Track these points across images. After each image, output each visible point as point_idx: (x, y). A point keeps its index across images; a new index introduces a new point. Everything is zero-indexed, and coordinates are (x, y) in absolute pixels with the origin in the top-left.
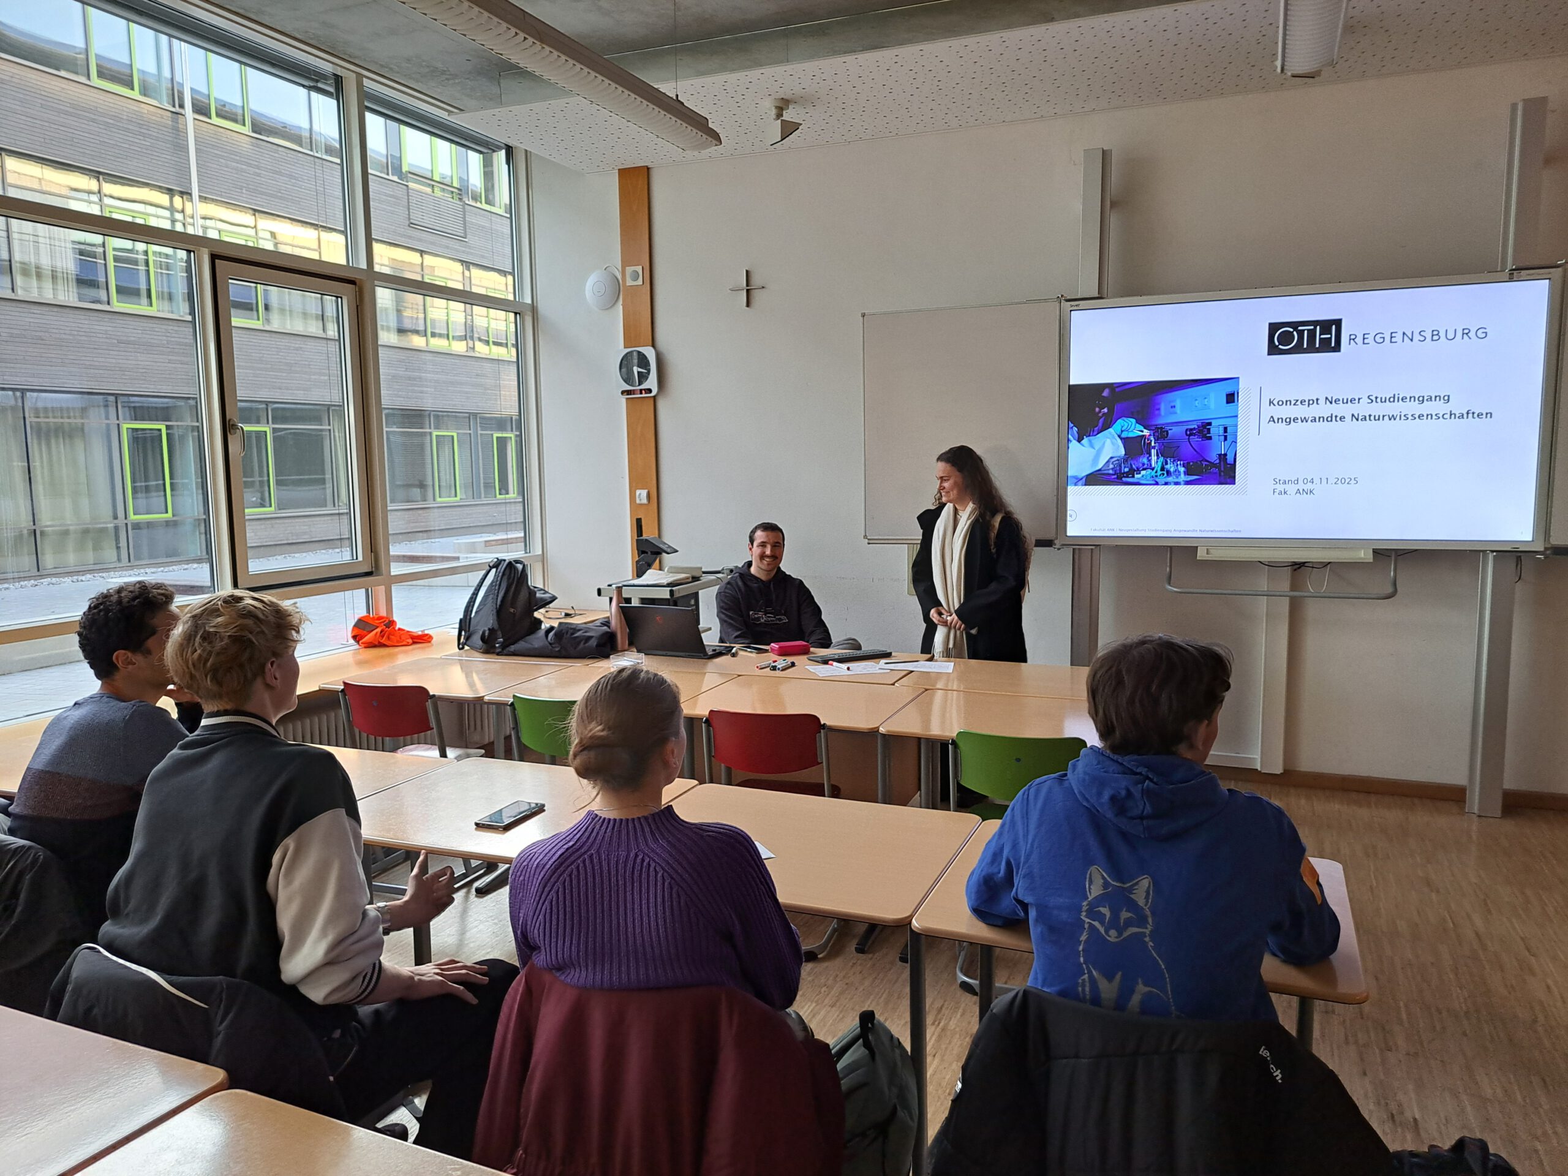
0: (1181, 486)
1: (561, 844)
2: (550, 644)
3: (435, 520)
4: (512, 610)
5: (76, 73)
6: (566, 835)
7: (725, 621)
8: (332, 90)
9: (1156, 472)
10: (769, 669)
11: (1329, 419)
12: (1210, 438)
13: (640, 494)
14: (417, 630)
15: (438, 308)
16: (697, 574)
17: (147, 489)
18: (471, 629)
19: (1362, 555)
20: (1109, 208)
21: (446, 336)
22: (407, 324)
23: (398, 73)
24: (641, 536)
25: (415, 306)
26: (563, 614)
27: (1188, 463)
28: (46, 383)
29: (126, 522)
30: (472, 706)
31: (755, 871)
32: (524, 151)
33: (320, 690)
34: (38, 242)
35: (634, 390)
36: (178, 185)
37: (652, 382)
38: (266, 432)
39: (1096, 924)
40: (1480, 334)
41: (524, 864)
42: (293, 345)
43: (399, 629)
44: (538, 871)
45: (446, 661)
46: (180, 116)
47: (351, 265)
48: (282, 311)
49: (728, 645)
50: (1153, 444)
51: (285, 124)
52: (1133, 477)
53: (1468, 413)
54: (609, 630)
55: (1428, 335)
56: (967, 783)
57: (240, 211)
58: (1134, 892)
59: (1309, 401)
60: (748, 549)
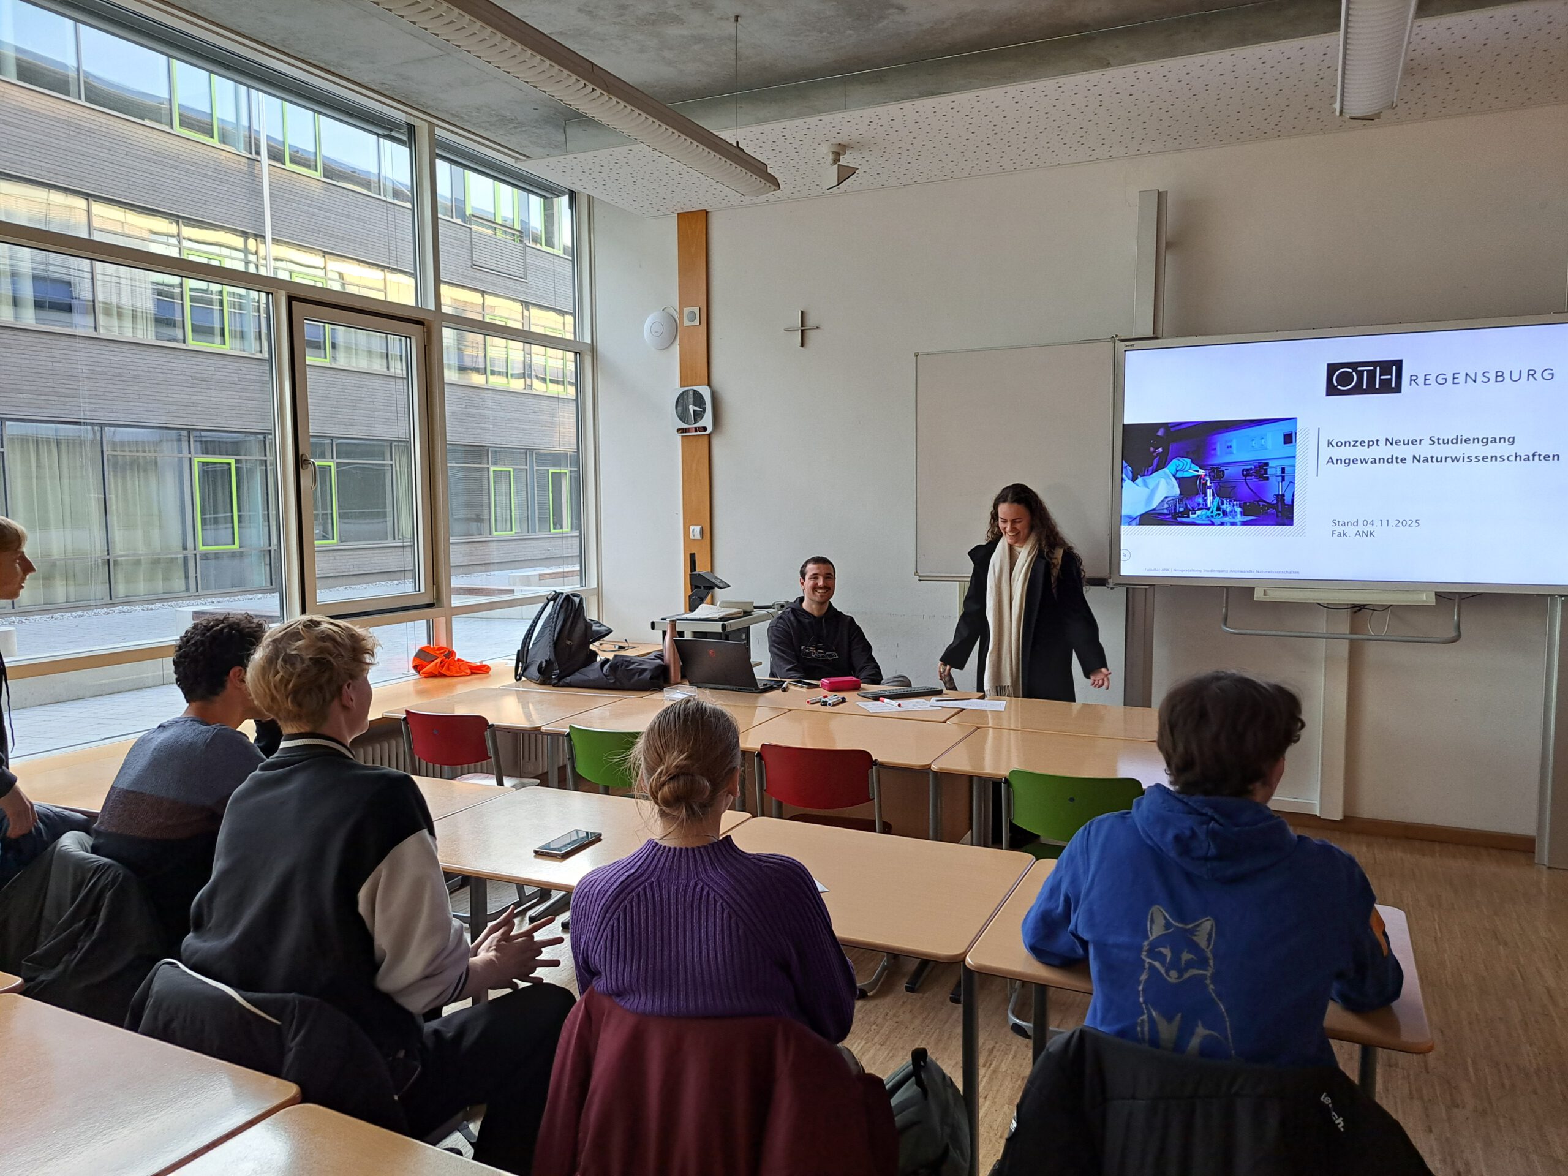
0: (1238, 527)
1: (623, 871)
2: (606, 676)
3: (494, 553)
4: (568, 642)
5: (160, 122)
6: (627, 862)
7: (778, 655)
8: (405, 138)
9: (1212, 512)
10: (819, 704)
11: (1390, 460)
12: (1267, 478)
13: (694, 530)
14: (475, 661)
15: (497, 347)
16: (748, 609)
17: (216, 521)
18: (528, 661)
19: (1425, 599)
20: (1164, 248)
21: (505, 374)
22: (468, 363)
23: (468, 121)
24: (695, 571)
25: (475, 345)
26: (617, 647)
27: (1245, 503)
28: (121, 418)
29: (195, 552)
30: (526, 736)
31: (812, 903)
32: (586, 196)
33: (383, 718)
34: (119, 283)
35: (689, 428)
36: (253, 228)
37: (707, 421)
38: (330, 466)
39: (1157, 964)
40: (1546, 374)
41: (586, 890)
42: (358, 382)
43: (458, 660)
44: (600, 897)
45: (504, 691)
46: (256, 162)
47: (420, 306)
48: (348, 349)
49: (779, 679)
50: (1208, 484)
51: (355, 168)
52: (1189, 516)
53: (1534, 455)
54: (662, 663)
55: (1492, 376)
56: (1021, 822)
57: (311, 253)
58: (1196, 933)
59: (1369, 442)
60: (800, 584)
